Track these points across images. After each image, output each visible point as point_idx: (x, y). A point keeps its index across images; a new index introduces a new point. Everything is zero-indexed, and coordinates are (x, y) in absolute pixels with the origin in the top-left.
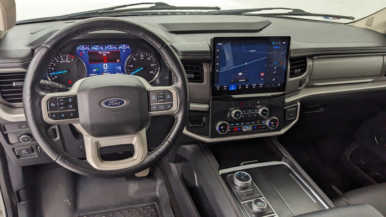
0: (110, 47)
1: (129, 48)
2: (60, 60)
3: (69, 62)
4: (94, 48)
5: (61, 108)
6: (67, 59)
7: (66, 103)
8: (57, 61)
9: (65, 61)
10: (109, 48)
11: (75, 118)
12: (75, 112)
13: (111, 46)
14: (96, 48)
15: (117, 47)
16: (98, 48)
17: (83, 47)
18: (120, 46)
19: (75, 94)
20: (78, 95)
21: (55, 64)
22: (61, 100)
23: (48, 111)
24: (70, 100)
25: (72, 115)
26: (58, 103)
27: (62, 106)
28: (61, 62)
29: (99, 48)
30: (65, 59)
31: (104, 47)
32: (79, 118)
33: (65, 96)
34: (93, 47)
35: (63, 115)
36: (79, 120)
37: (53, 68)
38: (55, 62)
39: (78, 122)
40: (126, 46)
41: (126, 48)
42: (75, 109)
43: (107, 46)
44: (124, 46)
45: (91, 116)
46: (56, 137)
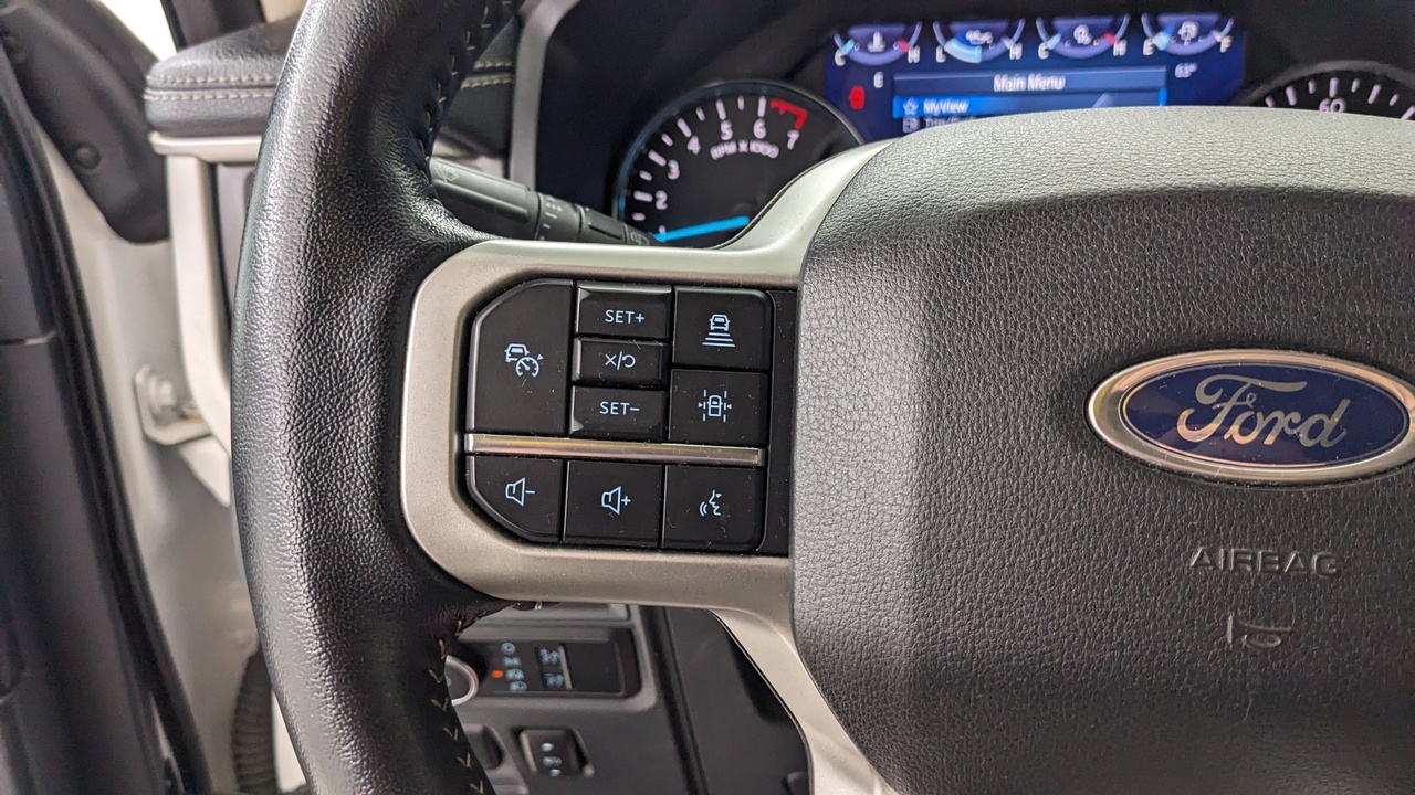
0: (1074, 43)
1: (1225, 43)
2: (711, 137)
3: (771, 151)
4: (954, 48)
5: (608, 408)
6: (759, 130)
7: (669, 366)
8: (694, 146)
9: (743, 146)
10: (1067, 49)
11: (749, 553)
12: (751, 477)
13: (1082, 35)
14: (968, 43)
15: (1135, 36)
16: (985, 46)
17: (877, 38)
18: (1157, 28)
19: (787, 270)
20: (805, 289)
21: (674, 166)
22: (614, 317)
23: (461, 427)
24: (719, 331)
25: (711, 505)
26: (578, 344)
27: (617, 384)
28: (717, 153)
29: (994, 51)
30: (743, 132)
31: (1030, 41)
32: (785, 554)
33: (673, 283)
34: (948, 36)
35: (615, 499)
36: (787, 583)
37: (662, 196)
38: (678, 151)
39: (776, 601)
40: (1203, 31)
41: (1204, 44)
42: (763, 446)
43: (1051, 32)
44: (1189, 28)
45: (930, 549)
46: (635, 688)
